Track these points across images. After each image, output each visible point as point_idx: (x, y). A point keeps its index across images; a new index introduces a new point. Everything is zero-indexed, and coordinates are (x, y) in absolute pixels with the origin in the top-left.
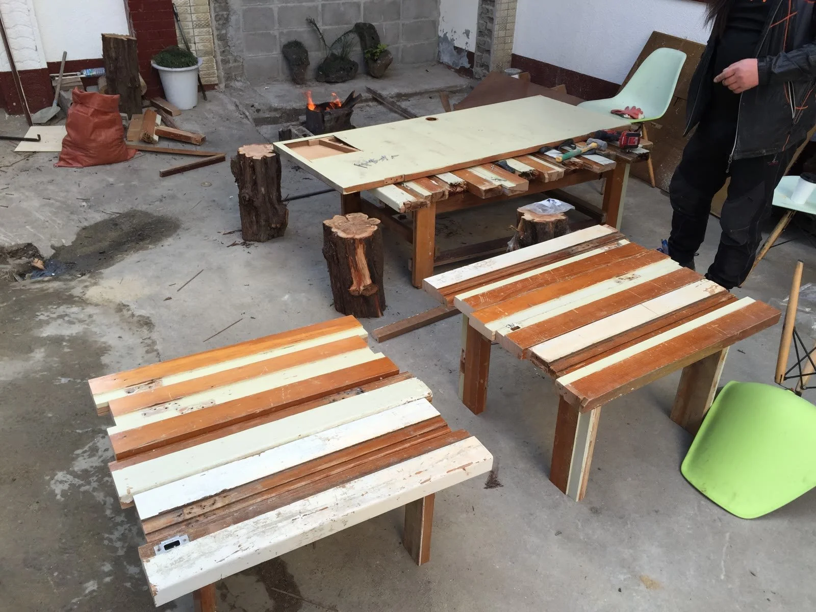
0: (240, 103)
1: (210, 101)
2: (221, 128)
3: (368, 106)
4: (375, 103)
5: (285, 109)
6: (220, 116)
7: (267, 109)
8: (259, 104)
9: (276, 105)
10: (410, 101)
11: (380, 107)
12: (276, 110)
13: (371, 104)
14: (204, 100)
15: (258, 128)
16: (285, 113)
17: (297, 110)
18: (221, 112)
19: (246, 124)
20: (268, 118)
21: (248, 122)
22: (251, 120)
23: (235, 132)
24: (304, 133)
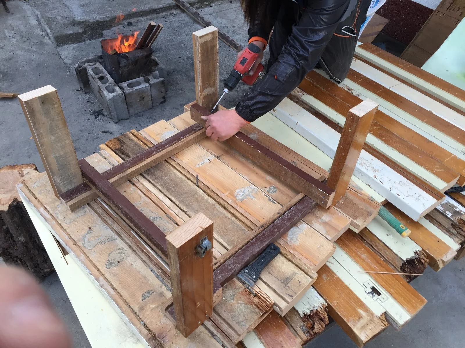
0: (43, 17)
1: (12, 14)
2: (19, 52)
3: (172, 14)
4: (178, 11)
5: (89, 22)
6: (20, 33)
7: (71, 24)
8: (62, 17)
9: (79, 18)
10: (212, 8)
11: (183, 15)
12: (79, 23)
13: (174, 12)
14: (6, 13)
15: (59, 49)
16: (89, 26)
17: (101, 22)
18: (22, 28)
19: (48, 44)
20: (70, 34)
21: (49, 41)
22: (52, 39)
23: (34, 56)
24: (101, 75)
